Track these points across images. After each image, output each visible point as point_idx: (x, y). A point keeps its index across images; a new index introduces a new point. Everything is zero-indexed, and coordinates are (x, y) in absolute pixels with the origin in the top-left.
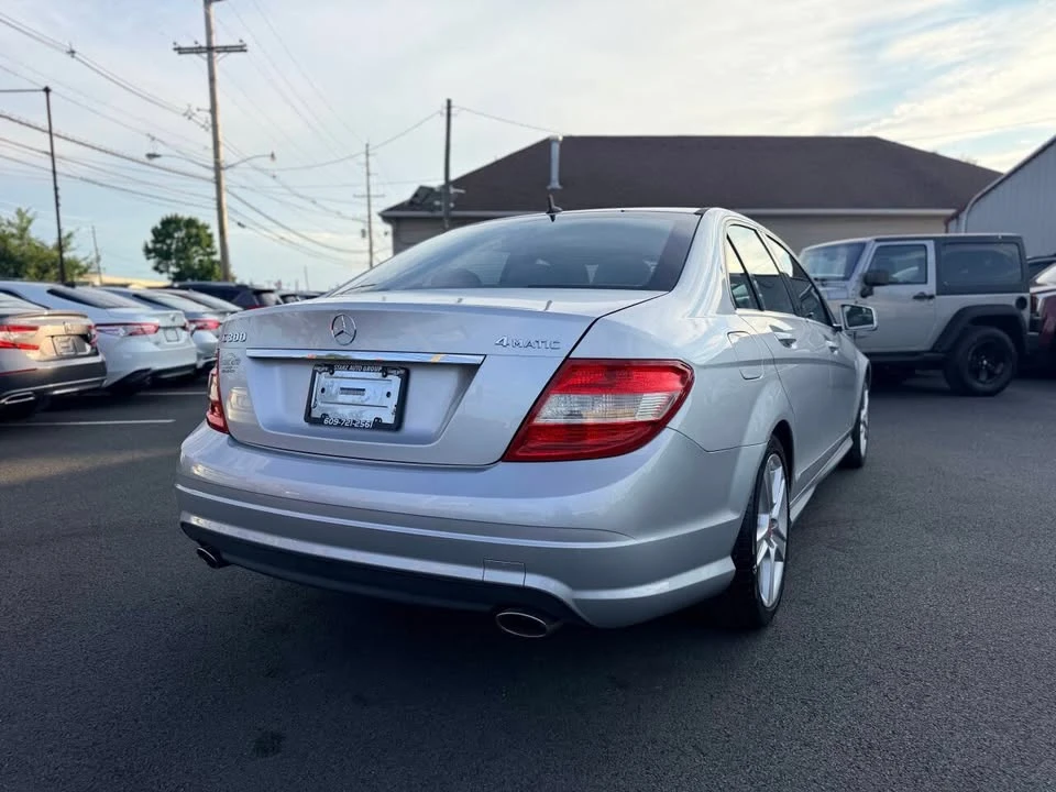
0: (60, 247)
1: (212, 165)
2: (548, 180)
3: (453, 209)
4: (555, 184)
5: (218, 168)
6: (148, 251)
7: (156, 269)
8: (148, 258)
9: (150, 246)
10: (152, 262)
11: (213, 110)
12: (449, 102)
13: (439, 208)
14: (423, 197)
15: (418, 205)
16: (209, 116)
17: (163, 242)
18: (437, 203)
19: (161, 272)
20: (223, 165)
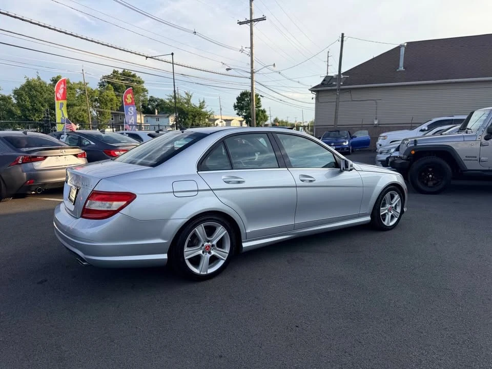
0: (201, 107)
1: (250, 71)
2: (398, 66)
3: (342, 85)
4: (402, 68)
5: (252, 73)
6: (235, 107)
7: (238, 114)
8: (235, 110)
9: (236, 104)
10: (236, 112)
11: (251, 48)
12: (343, 34)
13: (335, 85)
14: (328, 81)
15: (326, 85)
16: (250, 50)
17: (241, 103)
18: (334, 83)
19: (240, 115)
20: (254, 71)
